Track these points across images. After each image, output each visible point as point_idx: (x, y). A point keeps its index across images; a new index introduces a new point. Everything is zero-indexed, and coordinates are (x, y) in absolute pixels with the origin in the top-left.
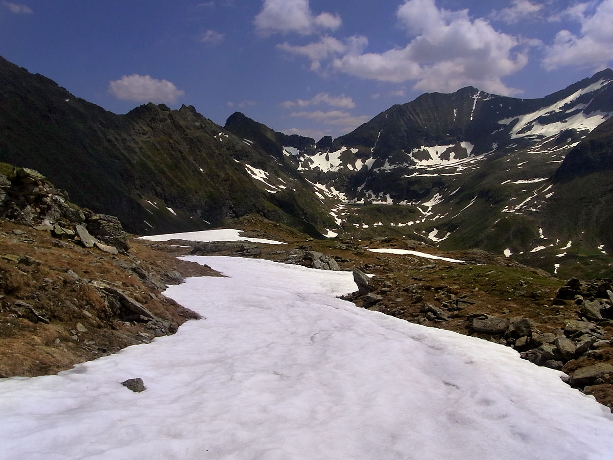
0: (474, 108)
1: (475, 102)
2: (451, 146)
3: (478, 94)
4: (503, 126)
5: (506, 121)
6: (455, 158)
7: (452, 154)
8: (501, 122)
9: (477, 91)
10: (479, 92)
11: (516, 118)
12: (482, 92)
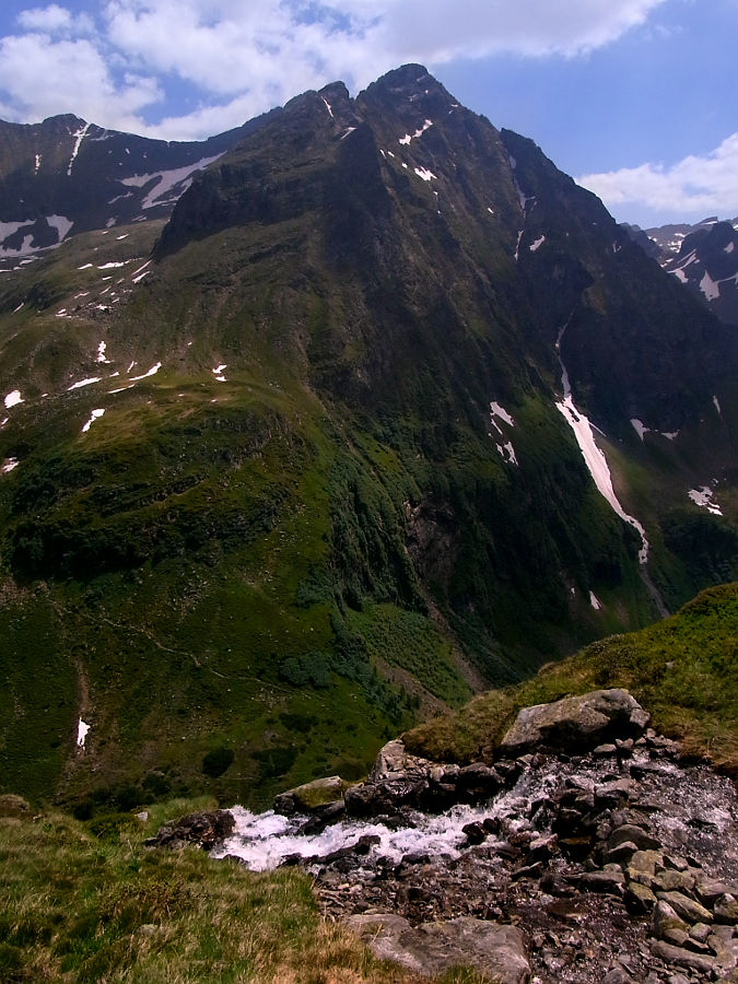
0: (75, 154)
1: (78, 143)
2: (29, 222)
3: (85, 129)
4: (132, 189)
5: (137, 181)
6: (33, 245)
7: (29, 239)
8: (127, 182)
9: (83, 123)
10: (87, 126)
11: (156, 175)
12: (92, 125)
